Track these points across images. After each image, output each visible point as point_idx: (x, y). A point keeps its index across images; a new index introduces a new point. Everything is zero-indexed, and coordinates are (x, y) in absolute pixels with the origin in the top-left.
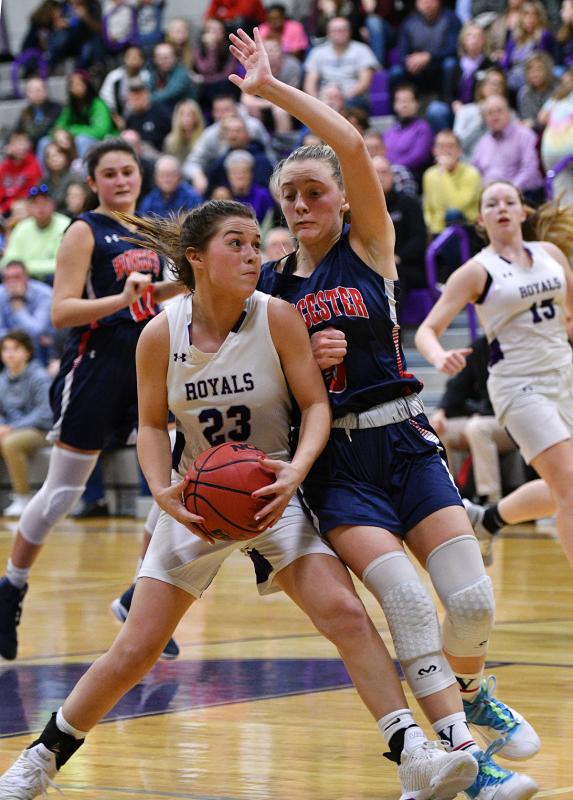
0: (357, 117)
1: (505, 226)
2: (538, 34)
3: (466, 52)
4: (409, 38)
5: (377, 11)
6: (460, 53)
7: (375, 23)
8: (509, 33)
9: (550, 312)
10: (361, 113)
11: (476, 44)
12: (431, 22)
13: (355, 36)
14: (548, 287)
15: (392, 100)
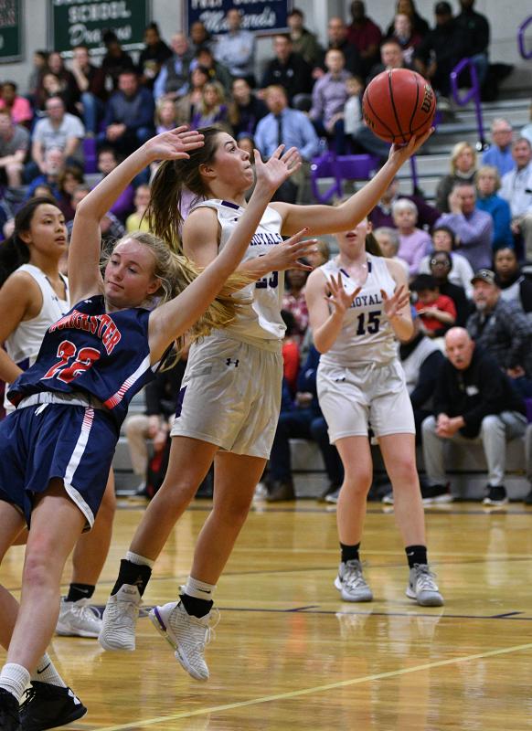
0: (72, 173)
1: (353, 240)
2: (217, 109)
3: (161, 122)
4: (113, 110)
5: (90, 89)
6: (157, 122)
7: (88, 99)
8: (192, 107)
9: (374, 328)
10: (76, 170)
11: (170, 115)
12: (130, 98)
13: (71, 109)
14: (375, 300)
15: (97, 161)
